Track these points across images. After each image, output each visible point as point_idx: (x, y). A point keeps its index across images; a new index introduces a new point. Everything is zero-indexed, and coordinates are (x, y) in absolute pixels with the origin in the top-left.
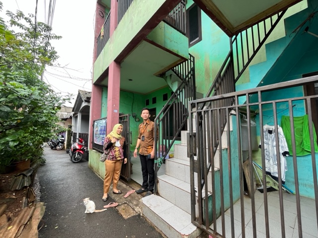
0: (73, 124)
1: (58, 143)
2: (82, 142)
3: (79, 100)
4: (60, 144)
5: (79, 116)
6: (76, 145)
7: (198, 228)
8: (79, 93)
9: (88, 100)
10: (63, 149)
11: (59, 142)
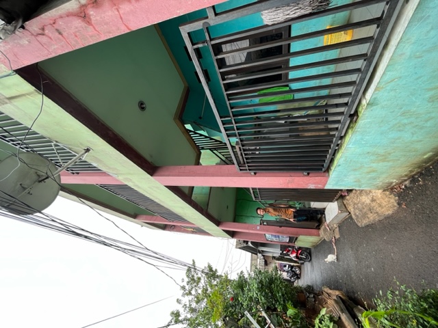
0: (271, 255)
1: (293, 271)
2: (290, 250)
3: (246, 248)
4: (293, 269)
5: (261, 249)
6: (293, 256)
7: (337, 200)
8: (240, 248)
9: (247, 242)
10: (300, 268)
11: (291, 270)
